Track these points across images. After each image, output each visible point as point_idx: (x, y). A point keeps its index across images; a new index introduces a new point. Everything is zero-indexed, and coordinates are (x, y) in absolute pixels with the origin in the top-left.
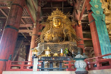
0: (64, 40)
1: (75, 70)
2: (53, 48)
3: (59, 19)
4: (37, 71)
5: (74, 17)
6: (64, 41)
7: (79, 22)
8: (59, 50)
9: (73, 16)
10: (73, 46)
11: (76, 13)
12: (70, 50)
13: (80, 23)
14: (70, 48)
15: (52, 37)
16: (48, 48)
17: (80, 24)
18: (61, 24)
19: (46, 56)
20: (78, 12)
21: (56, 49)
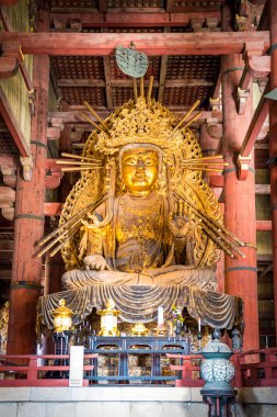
0: (171, 257)
1: (202, 385)
2: (128, 303)
3: (146, 152)
4: (84, 385)
5: (220, 126)
7: (240, 157)
8: (150, 311)
9: (216, 120)
10: (202, 294)
11: (233, 103)
12: (190, 310)
14: (192, 301)
15: (116, 240)
16: (111, 304)
18: (156, 178)
19: (106, 334)
20: (242, 100)
21: (138, 305)
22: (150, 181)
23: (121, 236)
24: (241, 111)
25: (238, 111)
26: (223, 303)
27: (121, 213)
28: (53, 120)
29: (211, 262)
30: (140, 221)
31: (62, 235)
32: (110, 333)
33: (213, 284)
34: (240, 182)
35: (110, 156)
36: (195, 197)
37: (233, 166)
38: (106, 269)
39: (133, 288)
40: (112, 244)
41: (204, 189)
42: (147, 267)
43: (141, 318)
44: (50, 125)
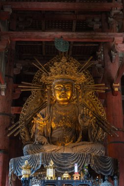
0: (80, 137)
2: (60, 162)
3: (66, 83)
6: (79, 140)
7: (114, 85)
9: (100, 65)
10: (98, 157)
11: (109, 57)
12: (92, 166)
13: (117, 87)
15: (51, 128)
16: (52, 163)
17: (116, 89)
19: (49, 179)
20: (114, 57)
21: (65, 163)
22: (68, 98)
23: (53, 125)
24: (113, 62)
25: (112, 62)
26: (108, 162)
27: (54, 114)
28: (17, 64)
29: (101, 139)
30: (64, 118)
31: (21, 124)
32: (51, 178)
33: (103, 152)
34: (114, 97)
35: (48, 85)
36: (91, 105)
37: (110, 89)
38: (47, 143)
39: (62, 154)
40: (49, 130)
41: (96, 100)
42: (68, 142)
43: (67, 170)
44: (15, 67)
